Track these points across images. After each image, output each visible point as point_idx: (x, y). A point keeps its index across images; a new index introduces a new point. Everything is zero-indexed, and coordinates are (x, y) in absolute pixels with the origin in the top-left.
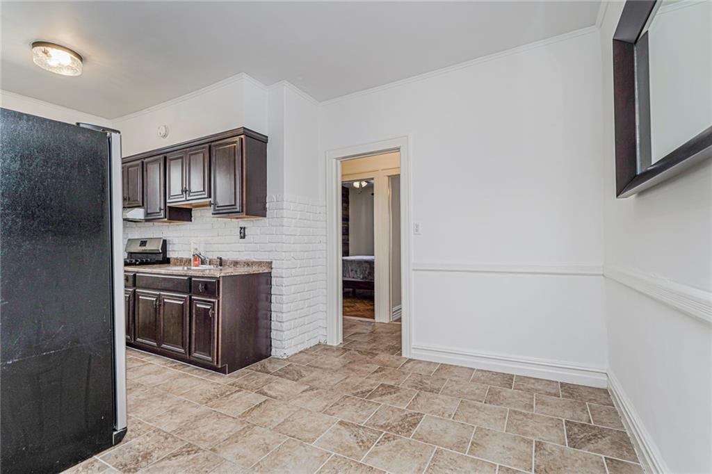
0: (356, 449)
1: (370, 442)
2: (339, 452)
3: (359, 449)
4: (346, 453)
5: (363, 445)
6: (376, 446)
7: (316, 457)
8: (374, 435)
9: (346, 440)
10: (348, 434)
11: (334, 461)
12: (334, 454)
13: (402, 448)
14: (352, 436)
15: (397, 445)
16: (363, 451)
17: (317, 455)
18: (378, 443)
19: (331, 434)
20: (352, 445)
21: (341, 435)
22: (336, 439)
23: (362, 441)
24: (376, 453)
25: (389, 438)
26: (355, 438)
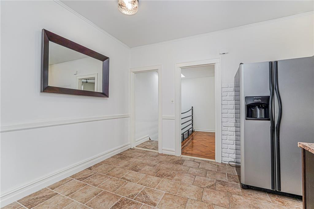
0: (147, 191)
1: (140, 194)
2: (153, 190)
3: (146, 191)
4: (150, 189)
5: (144, 193)
6: (138, 193)
7: (162, 187)
8: (139, 198)
9: (151, 194)
10: (150, 198)
11: (154, 186)
12: (155, 189)
13: (128, 192)
14: (148, 197)
15: (130, 193)
16: (144, 190)
17: (161, 188)
18: (137, 194)
19: (158, 197)
20: (148, 192)
21: (154, 197)
22: (155, 195)
23: (144, 194)
24: (139, 190)
25: (132, 197)
26: (147, 196)
